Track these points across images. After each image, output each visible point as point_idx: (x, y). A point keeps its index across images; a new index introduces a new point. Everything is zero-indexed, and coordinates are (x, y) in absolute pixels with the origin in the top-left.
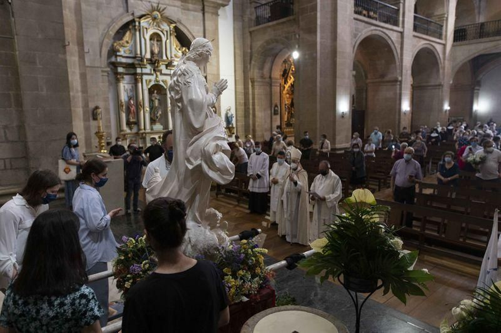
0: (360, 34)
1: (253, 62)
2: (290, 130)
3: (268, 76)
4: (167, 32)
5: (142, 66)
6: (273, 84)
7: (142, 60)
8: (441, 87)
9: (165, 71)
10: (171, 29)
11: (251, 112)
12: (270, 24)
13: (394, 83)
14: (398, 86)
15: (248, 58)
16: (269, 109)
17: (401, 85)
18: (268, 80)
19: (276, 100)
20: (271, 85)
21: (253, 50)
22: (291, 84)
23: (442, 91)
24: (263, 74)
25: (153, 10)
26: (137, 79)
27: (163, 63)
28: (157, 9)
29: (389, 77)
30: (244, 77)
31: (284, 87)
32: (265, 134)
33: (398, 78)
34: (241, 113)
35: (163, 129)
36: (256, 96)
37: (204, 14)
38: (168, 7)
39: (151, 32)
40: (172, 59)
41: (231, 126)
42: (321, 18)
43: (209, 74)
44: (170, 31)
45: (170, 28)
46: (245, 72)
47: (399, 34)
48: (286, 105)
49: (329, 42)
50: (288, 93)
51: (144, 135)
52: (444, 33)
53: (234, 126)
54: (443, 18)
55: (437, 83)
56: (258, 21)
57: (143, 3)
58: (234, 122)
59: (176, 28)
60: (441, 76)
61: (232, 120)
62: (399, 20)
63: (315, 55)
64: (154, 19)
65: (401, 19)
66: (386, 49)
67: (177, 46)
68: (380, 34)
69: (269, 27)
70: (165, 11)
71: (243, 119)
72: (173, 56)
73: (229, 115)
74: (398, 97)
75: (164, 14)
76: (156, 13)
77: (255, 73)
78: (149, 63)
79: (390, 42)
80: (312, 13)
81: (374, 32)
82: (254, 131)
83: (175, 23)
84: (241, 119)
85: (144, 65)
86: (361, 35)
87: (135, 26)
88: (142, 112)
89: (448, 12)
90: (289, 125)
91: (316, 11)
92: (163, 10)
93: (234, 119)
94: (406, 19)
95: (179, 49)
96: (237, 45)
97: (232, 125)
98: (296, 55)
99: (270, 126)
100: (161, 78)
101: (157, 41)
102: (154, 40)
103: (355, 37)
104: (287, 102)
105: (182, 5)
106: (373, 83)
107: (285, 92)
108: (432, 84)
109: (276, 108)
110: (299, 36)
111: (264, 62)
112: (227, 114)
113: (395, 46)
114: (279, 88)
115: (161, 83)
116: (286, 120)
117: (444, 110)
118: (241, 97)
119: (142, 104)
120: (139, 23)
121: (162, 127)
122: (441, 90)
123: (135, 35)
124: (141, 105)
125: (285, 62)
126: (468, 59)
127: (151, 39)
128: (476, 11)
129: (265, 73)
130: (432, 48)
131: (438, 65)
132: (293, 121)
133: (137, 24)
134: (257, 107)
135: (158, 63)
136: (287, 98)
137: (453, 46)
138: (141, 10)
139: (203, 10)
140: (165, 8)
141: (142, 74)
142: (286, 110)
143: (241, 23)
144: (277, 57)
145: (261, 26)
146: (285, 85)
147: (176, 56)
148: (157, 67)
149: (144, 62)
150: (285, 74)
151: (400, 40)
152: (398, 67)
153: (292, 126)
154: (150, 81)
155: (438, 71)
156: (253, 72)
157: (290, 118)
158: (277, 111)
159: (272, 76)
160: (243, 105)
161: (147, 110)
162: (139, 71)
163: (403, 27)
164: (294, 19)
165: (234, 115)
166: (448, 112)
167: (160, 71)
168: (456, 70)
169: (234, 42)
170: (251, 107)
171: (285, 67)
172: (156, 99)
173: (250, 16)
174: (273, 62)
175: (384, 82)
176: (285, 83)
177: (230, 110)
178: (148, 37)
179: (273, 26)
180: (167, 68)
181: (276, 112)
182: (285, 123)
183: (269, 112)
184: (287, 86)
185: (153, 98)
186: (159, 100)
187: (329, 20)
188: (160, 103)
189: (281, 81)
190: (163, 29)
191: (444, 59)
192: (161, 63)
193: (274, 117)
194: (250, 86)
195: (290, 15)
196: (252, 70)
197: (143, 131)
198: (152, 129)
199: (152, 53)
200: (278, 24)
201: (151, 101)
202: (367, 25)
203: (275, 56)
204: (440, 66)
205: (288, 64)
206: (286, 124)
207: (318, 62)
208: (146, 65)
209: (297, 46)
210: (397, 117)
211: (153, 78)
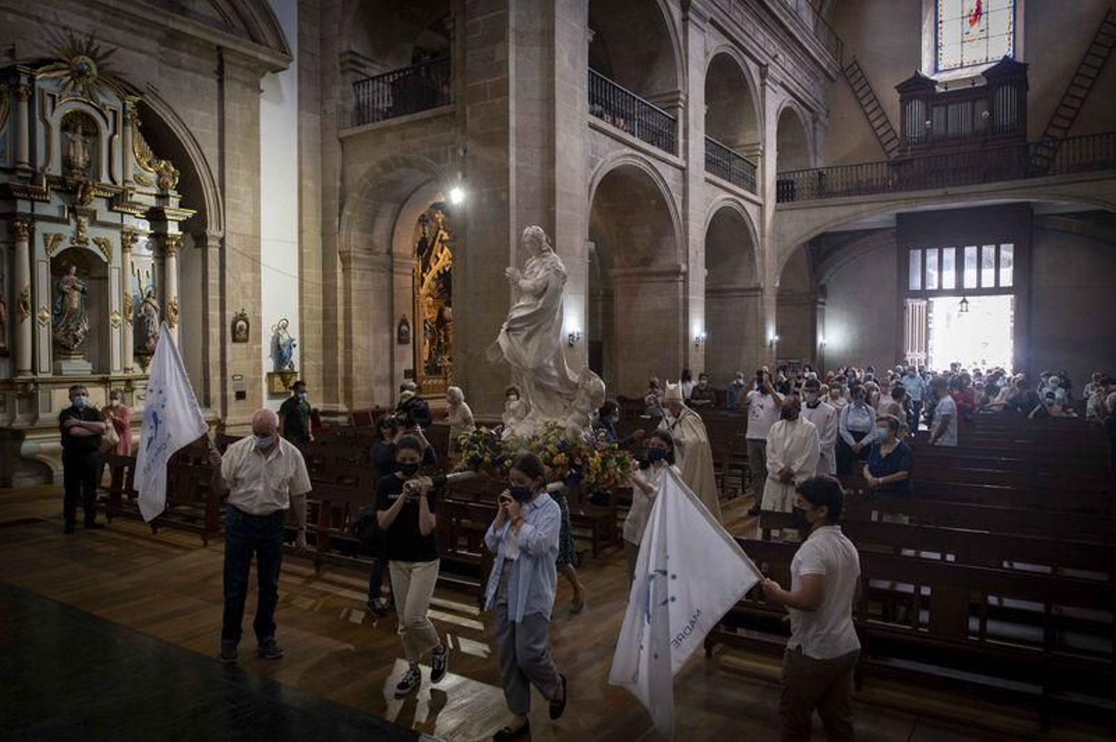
0: (602, 160)
1: (347, 212)
2: (435, 382)
3: (384, 251)
4: (115, 112)
5: (35, 196)
6: (395, 269)
7: (34, 177)
8: (759, 293)
9: (104, 215)
10: (128, 108)
11: (341, 334)
12: (393, 122)
13: (671, 278)
14: (681, 284)
15: (335, 203)
16: (387, 329)
17: (686, 281)
18: (382, 258)
19: (404, 309)
20: (392, 271)
21: (349, 183)
22: (438, 272)
23: (762, 299)
24: (371, 242)
25: (76, 50)
26: (17, 228)
27: (101, 193)
28: (88, 49)
29: (662, 264)
30: (324, 247)
31: (423, 279)
32: (376, 389)
33: (680, 266)
34: (315, 337)
35: (93, 373)
36: (353, 294)
37: (221, 82)
38: (120, 49)
39: (67, 107)
40: (127, 185)
41: (287, 368)
42: (517, 113)
43: (232, 233)
44: (124, 110)
45: (124, 105)
46: (327, 235)
47: (679, 172)
48: (425, 321)
49: (535, 170)
50: (429, 295)
51: (32, 386)
52: (759, 183)
53: (297, 368)
54: (756, 151)
55: (752, 286)
56: (361, 115)
57: (46, 29)
58: (295, 358)
59: (142, 108)
60: (759, 271)
61: (291, 354)
62: (677, 141)
63: (504, 196)
64: (79, 74)
65: (681, 140)
66: (653, 202)
67: (142, 156)
68: (643, 165)
69: (389, 129)
70: (110, 59)
71: (320, 351)
72: (131, 178)
73: (281, 342)
74: (681, 307)
75: (107, 64)
76: (83, 59)
77: (351, 238)
78: (58, 191)
79: (661, 186)
80: (498, 100)
81: (630, 161)
82: (348, 381)
83: (142, 94)
84: (315, 352)
85: (41, 193)
86: (603, 164)
87: (18, 85)
88: (28, 321)
89: (764, 141)
90: (434, 370)
91: (507, 94)
92: (106, 55)
93: (296, 352)
94: (691, 142)
95: (149, 164)
96: (307, 169)
97: (292, 365)
98: (457, 196)
99: (387, 371)
100: (90, 233)
101: (85, 134)
102: (75, 131)
103: (592, 167)
104: (428, 316)
105: (162, 53)
106: (626, 275)
107: (423, 291)
108: (741, 286)
109: (404, 328)
110: (465, 152)
111: (375, 215)
112: (276, 339)
113: (671, 196)
114: (410, 278)
115: (92, 247)
116: (426, 358)
117: (768, 343)
118: (316, 298)
119: (28, 299)
120: (32, 79)
121: (89, 366)
122: (759, 298)
123: (17, 111)
124: (25, 304)
125: (423, 220)
126: (806, 238)
127: (65, 128)
128: (810, 148)
129: (377, 241)
130: (739, 209)
131: (752, 247)
132: (444, 361)
133: (24, 80)
134: (356, 324)
135: (85, 192)
136: (429, 306)
137: (777, 210)
138: (40, 47)
139: (220, 72)
140: (112, 51)
141: (34, 218)
142: (425, 335)
143: (318, 117)
144: (406, 207)
145: (370, 126)
146: (424, 275)
147: (138, 180)
148: (82, 202)
149: (41, 185)
150: (424, 249)
151: (681, 185)
152: (679, 242)
153: (440, 372)
154: (58, 238)
155: (752, 259)
156: (348, 237)
157: (437, 354)
158: (407, 333)
159: (395, 250)
160: (321, 317)
161: (43, 318)
162: (23, 207)
163: (686, 158)
164: (453, 114)
165: (297, 342)
166: (774, 347)
167: (92, 216)
168: (785, 259)
169: (300, 163)
170: (340, 322)
171: (424, 233)
172: (74, 288)
173: (340, 102)
174: (396, 216)
175: (651, 274)
176: (424, 271)
177: (285, 328)
178: (55, 120)
179: (400, 127)
180: (110, 209)
181: (403, 338)
182: (423, 365)
183: (387, 336)
184: (428, 278)
185: (66, 287)
186: (83, 292)
187: (537, 119)
188: (86, 301)
189: (416, 262)
190: (104, 106)
191: (763, 236)
192: (93, 193)
193: (398, 348)
194: (339, 271)
195: (443, 105)
196: (344, 232)
197: (29, 376)
198: (57, 371)
199: (67, 163)
200: (412, 123)
201: (58, 293)
202: (614, 143)
203: (403, 201)
204: (756, 249)
205: (431, 227)
206: (426, 368)
207: (513, 213)
208: (46, 194)
209: (459, 175)
210: (681, 353)
211: (68, 231)
